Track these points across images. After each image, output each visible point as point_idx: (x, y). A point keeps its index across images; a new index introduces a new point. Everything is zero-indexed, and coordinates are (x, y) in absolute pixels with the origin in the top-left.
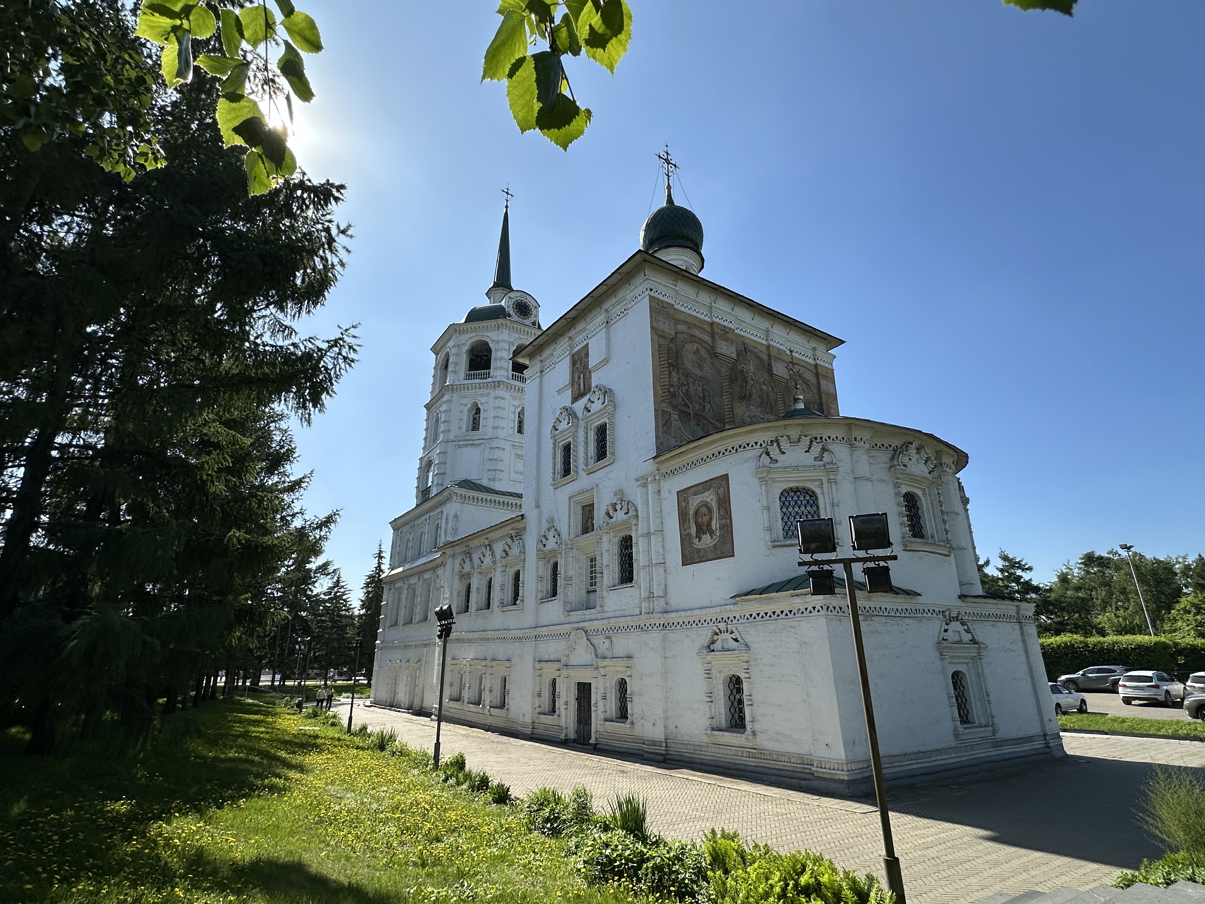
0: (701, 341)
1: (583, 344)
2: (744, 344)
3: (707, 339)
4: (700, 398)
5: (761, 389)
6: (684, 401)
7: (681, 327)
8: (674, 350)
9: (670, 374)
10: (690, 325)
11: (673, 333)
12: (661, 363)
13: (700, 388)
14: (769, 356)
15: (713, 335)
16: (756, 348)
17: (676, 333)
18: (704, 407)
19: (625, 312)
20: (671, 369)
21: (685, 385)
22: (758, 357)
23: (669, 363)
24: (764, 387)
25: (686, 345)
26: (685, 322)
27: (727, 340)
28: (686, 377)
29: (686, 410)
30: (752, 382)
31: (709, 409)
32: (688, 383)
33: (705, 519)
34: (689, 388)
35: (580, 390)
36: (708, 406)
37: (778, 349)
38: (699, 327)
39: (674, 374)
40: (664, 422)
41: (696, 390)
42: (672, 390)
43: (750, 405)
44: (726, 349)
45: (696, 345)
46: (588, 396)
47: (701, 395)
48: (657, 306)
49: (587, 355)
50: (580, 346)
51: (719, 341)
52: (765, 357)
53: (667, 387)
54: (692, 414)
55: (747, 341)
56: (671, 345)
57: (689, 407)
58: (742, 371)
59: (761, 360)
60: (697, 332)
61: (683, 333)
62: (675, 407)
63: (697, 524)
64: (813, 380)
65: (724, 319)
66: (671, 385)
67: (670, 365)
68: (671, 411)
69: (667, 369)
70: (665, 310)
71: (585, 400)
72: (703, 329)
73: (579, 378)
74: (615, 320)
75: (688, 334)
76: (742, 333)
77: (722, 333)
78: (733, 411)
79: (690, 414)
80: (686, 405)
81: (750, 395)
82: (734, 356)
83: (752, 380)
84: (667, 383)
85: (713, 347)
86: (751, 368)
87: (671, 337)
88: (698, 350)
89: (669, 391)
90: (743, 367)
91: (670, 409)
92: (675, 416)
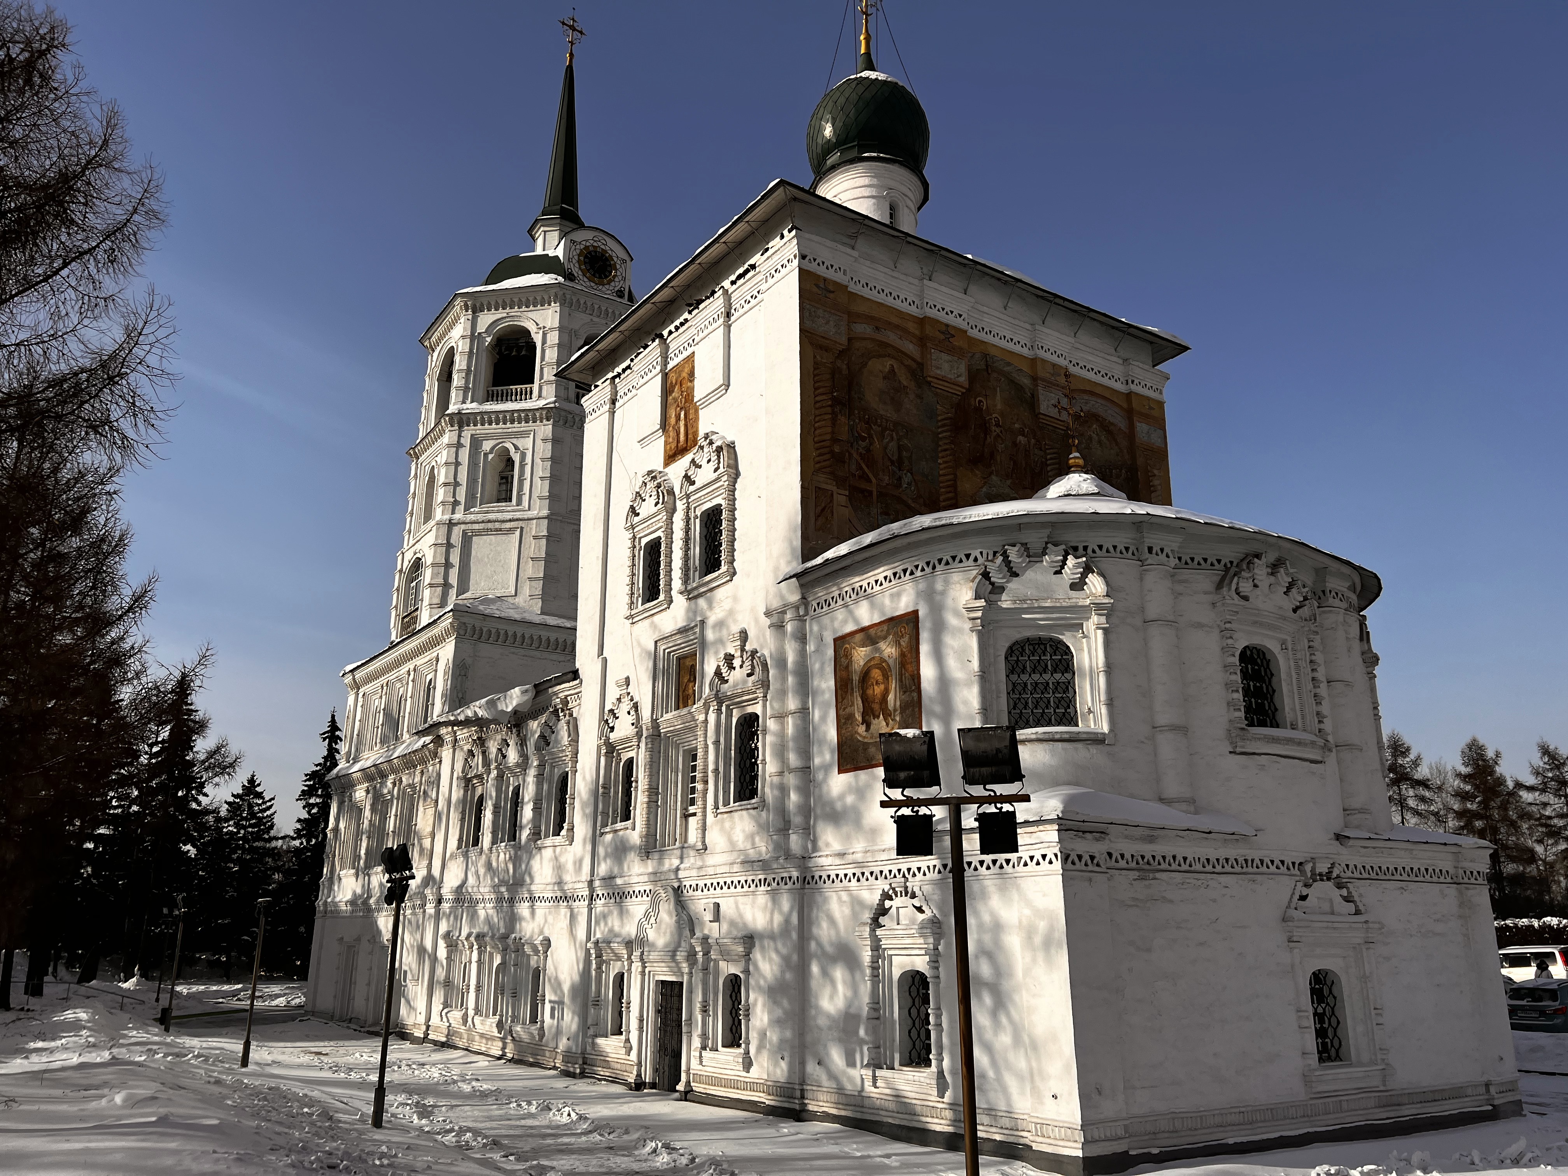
0: (900, 355)
1: (686, 354)
2: (985, 356)
3: (910, 347)
4: (892, 463)
5: (1015, 444)
6: (861, 468)
7: (862, 329)
8: (845, 372)
9: (834, 421)
10: (879, 324)
11: (844, 340)
12: (818, 398)
13: (893, 445)
14: (1035, 379)
15: (922, 341)
16: (1009, 364)
17: (850, 340)
18: (900, 478)
19: (760, 297)
20: (837, 409)
21: (863, 439)
22: (1012, 382)
23: (833, 399)
24: (1021, 438)
25: (870, 363)
26: (870, 319)
27: (951, 350)
28: (867, 423)
29: (863, 485)
30: (998, 430)
31: (909, 484)
32: (870, 436)
33: (878, 690)
34: (871, 444)
35: (678, 441)
36: (907, 479)
37: (1054, 365)
38: (897, 327)
39: (842, 419)
40: (819, 509)
41: (885, 448)
42: (837, 449)
43: (991, 473)
44: (947, 368)
45: (889, 363)
46: (689, 457)
47: (895, 458)
48: (815, 289)
49: (692, 374)
50: (681, 357)
51: (935, 354)
52: (1026, 381)
53: (827, 443)
54: (875, 493)
55: (993, 352)
56: (839, 363)
57: (869, 481)
58: (979, 410)
59: (1019, 388)
60: (892, 338)
61: (865, 339)
62: (840, 482)
63: (865, 699)
64: (1121, 423)
65: (947, 309)
66: (835, 440)
67: (836, 401)
68: (834, 489)
69: (829, 410)
70: (831, 296)
71: (684, 462)
72: (905, 331)
73: (678, 418)
74: (741, 311)
75: (873, 340)
76: (982, 336)
77: (942, 337)
78: (955, 486)
79: (871, 493)
80: (865, 478)
81: (992, 454)
82: (963, 380)
83: (997, 425)
84: (828, 437)
85: (921, 365)
86: (996, 403)
87: (840, 348)
88: (892, 370)
89: (832, 452)
90: (980, 401)
91: (831, 487)
92: (841, 498)
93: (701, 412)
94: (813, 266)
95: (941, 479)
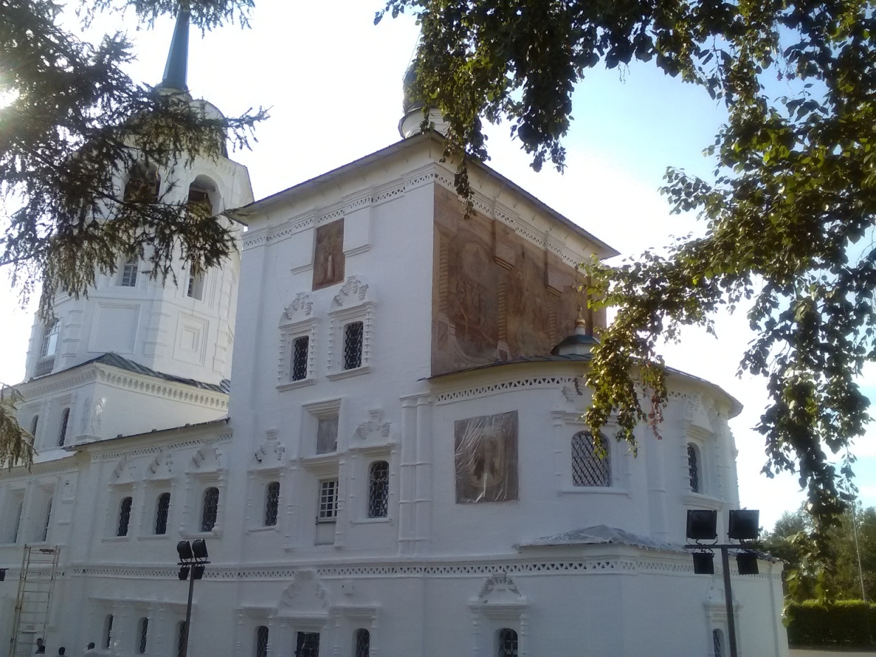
0: (481, 242)
1: (335, 219)
2: (523, 247)
3: (487, 239)
4: (476, 309)
5: (535, 302)
6: (461, 311)
7: (462, 223)
8: (455, 250)
9: (449, 279)
10: (471, 222)
11: (455, 230)
12: (442, 266)
13: (476, 298)
14: (546, 264)
15: (493, 234)
16: (533, 253)
17: (458, 230)
18: (479, 319)
19: (400, 194)
20: (451, 273)
21: (462, 293)
22: (535, 264)
23: (448, 266)
24: (538, 299)
25: (466, 246)
27: (507, 242)
28: (464, 283)
29: (462, 322)
30: (527, 293)
31: (484, 323)
32: (466, 291)
33: (488, 456)
34: (466, 296)
35: (326, 275)
36: (483, 319)
37: (556, 257)
38: (480, 224)
39: (453, 279)
40: (439, 335)
41: (473, 299)
42: (450, 298)
43: (524, 320)
44: (504, 252)
45: (475, 246)
46: (339, 286)
47: (477, 306)
48: (442, 197)
49: (341, 233)
50: (331, 221)
51: (499, 243)
52: (541, 265)
53: (446, 294)
54: (467, 327)
55: (526, 245)
56: (452, 244)
57: (464, 319)
58: (518, 280)
59: (538, 268)
60: (478, 231)
61: (465, 231)
62: (452, 319)
65: (506, 217)
66: (449, 292)
67: (450, 268)
68: (448, 323)
69: (447, 273)
70: (450, 202)
71: (333, 289)
72: (484, 227)
73: (326, 260)
74: (384, 200)
75: (468, 231)
76: (521, 234)
77: (503, 233)
78: (507, 327)
79: (465, 327)
80: (462, 316)
81: (524, 308)
82: (512, 261)
83: (527, 291)
84: (447, 290)
85: (493, 249)
86: (527, 277)
87: (453, 235)
88: (477, 251)
89: (448, 299)
90: (519, 275)
91: (447, 321)
92: (452, 330)
93: (346, 259)
94: (441, 183)
95: (499, 321)
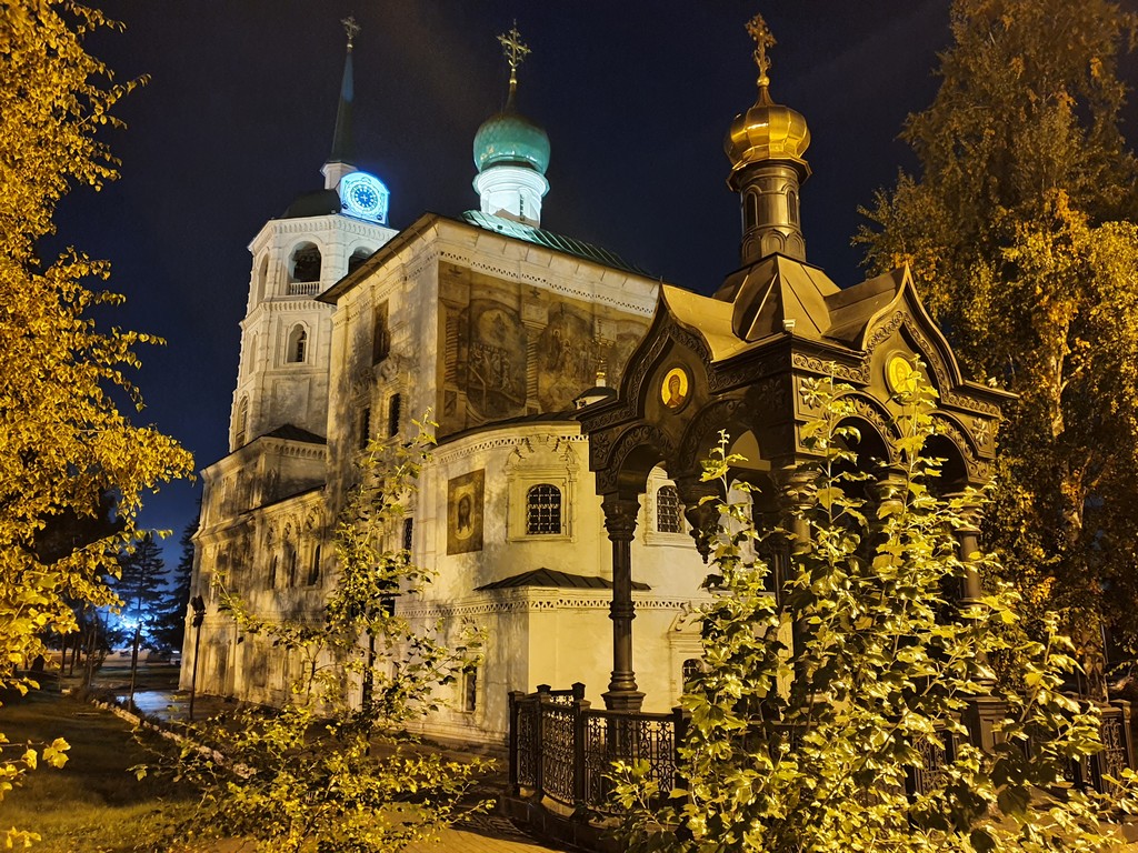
0: (504, 307)
1: (384, 298)
4: (497, 372)
5: (578, 356)
6: (476, 377)
8: (467, 321)
10: (491, 290)
12: (450, 338)
13: (497, 362)
14: (593, 316)
15: (519, 298)
16: (577, 308)
18: (501, 382)
19: (420, 271)
20: (461, 343)
21: (478, 360)
23: (459, 337)
24: (582, 352)
25: (484, 314)
26: (485, 287)
27: (537, 303)
28: (481, 350)
29: (477, 387)
30: (567, 349)
31: (507, 385)
32: (483, 358)
33: (466, 511)
34: (483, 362)
35: (380, 351)
36: (506, 381)
37: (607, 307)
38: (503, 290)
39: (464, 349)
40: (447, 404)
41: (492, 364)
42: (460, 367)
43: (561, 375)
44: (536, 316)
45: (497, 313)
46: (385, 362)
47: (499, 369)
48: (449, 272)
49: (387, 311)
51: (527, 306)
52: (587, 317)
53: (454, 364)
54: (485, 391)
55: (566, 300)
56: (463, 316)
57: (482, 384)
58: (554, 337)
59: (583, 321)
60: (499, 297)
61: (481, 299)
62: (462, 386)
63: (460, 515)
65: (536, 278)
66: (458, 362)
68: (457, 391)
69: (456, 344)
70: (460, 276)
71: (382, 364)
72: (508, 292)
73: (380, 337)
74: (411, 279)
75: (487, 300)
76: (559, 292)
77: (532, 295)
79: (482, 391)
80: (478, 382)
81: (563, 364)
82: (545, 320)
83: (567, 345)
84: (454, 360)
85: (518, 313)
86: (568, 332)
87: (464, 307)
88: (499, 318)
90: (556, 332)
91: (455, 389)
93: (391, 335)
94: (448, 259)
95: (528, 380)
